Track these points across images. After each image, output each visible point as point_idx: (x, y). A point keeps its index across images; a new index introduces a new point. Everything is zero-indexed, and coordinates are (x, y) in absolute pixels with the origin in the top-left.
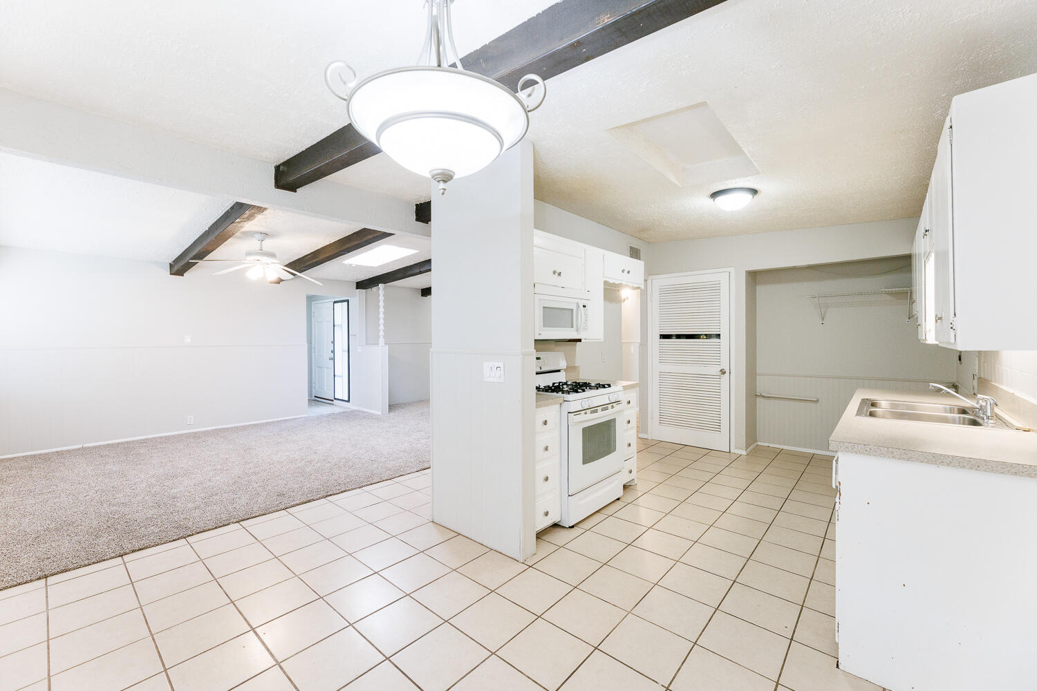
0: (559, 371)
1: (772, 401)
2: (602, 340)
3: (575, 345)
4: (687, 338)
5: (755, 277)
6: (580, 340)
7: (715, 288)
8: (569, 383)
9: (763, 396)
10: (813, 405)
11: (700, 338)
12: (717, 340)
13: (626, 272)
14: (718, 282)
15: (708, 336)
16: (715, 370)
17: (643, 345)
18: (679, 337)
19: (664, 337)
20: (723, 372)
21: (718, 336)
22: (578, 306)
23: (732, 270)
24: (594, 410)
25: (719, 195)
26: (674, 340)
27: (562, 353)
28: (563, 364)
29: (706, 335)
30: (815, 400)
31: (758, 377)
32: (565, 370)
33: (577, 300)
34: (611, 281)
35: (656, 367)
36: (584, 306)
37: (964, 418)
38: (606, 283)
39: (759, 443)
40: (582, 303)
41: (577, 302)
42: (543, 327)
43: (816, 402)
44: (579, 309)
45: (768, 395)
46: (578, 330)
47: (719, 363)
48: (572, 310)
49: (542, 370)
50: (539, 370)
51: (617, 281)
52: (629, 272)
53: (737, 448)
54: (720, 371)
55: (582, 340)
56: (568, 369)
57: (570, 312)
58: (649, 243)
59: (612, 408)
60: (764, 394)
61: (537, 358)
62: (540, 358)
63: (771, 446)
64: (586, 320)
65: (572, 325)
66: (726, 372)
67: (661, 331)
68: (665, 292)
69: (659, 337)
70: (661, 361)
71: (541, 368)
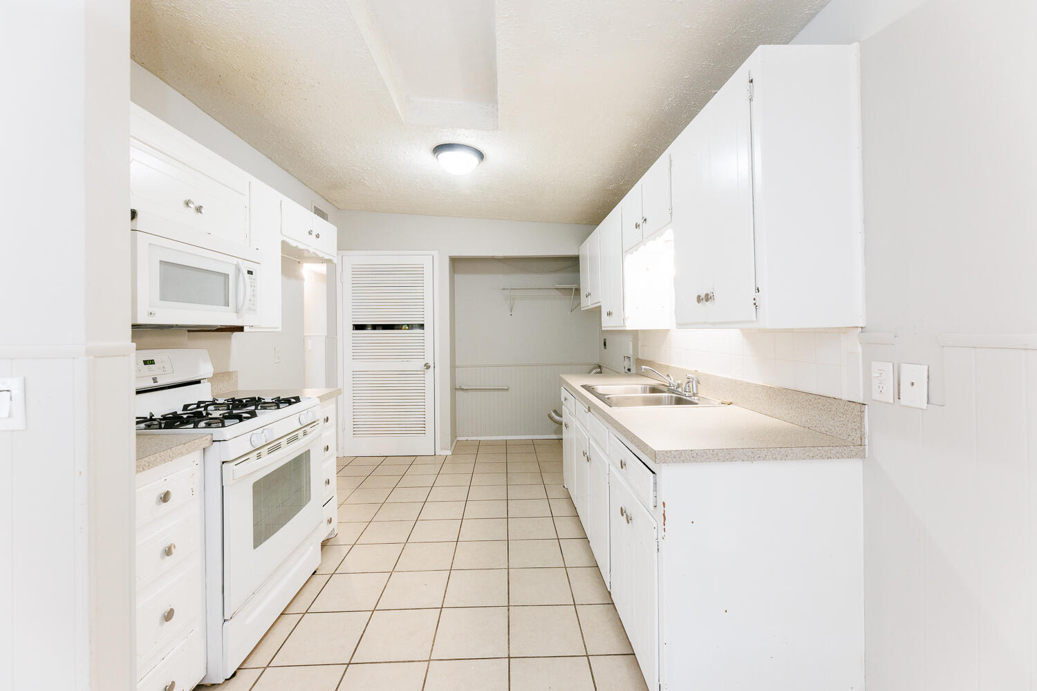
0: (198, 382)
1: (470, 393)
3: (230, 338)
4: (382, 329)
5: (457, 264)
6: (240, 328)
7: (417, 272)
8: (221, 401)
9: (463, 389)
10: (504, 393)
11: (401, 329)
12: (421, 331)
13: (314, 234)
14: (422, 266)
15: (411, 327)
16: (418, 365)
17: (331, 338)
18: (375, 327)
19: (358, 327)
20: (428, 367)
21: (422, 326)
22: (238, 269)
23: (435, 253)
24: (274, 447)
25: (446, 150)
26: (369, 332)
27: (205, 353)
28: (205, 370)
29: (408, 325)
30: (506, 388)
31: (457, 369)
32: (210, 380)
33: (235, 261)
34: (294, 244)
35: (348, 365)
36: (250, 273)
37: (671, 396)
38: (284, 244)
39: (458, 439)
40: (245, 266)
41: (236, 263)
42: (160, 300)
43: (507, 390)
44: (241, 275)
45: (466, 388)
46: (237, 311)
47: (423, 357)
48: (226, 276)
49: (156, 384)
50: (151, 384)
51: (301, 246)
52: (318, 236)
53: (442, 449)
54: (425, 365)
55: (245, 329)
56: (217, 377)
57: (222, 278)
58: (338, 209)
59: (305, 434)
60: (463, 387)
61: (146, 362)
62: (152, 362)
63: (470, 438)
64: (254, 296)
65: (227, 304)
66: (430, 367)
67: (354, 320)
68: (358, 272)
69: (352, 327)
70: (354, 357)
71: (155, 380)
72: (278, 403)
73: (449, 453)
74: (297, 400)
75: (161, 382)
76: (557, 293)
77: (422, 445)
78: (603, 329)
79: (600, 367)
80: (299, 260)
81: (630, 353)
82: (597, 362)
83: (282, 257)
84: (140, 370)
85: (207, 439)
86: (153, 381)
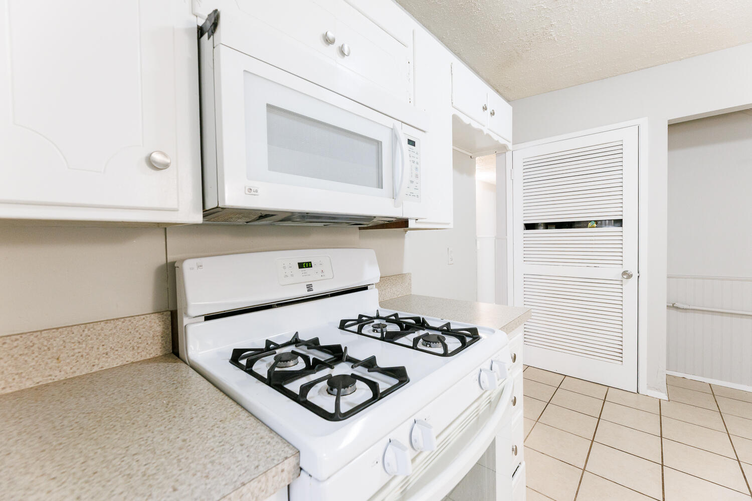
0: (365, 288)
2: (451, 226)
3: (404, 237)
5: (681, 128)
6: (403, 223)
9: (677, 308)
11: (587, 227)
12: (619, 229)
13: (489, 110)
14: (620, 143)
15: (600, 223)
16: (615, 272)
17: (501, 237)
18: (547, 226)
19: (529, 227)
20: (628, 275)
21: (619, 222)
22: (395, 137)
23: (643, 122)
26: (541, 231)
27: (370, 254)
28: (371, 274)
29: (596, 222)
32: (377, 285)
33: (390, 123)
34: (466, 120)
35: (518, 268)
36: (411, 143)
40: (405, 133)
41: (392, 127)
42: (270, 169)
44: (398, 143)
45: (685, 307)
46: (394, 196)
47: (621, 262)
48: (379, 144)
49: (311, 293)
50: (304, 293)
51: (475, 125)
52: (493, 114)
53: (649, 387)
54: (624, 273)
55: (411, 224)
56: (383, 282)
60: (677, 305)
61: (301, 265)
62: (308, 265)
63: (689, 377)
64: (417, 176)
65: (380, 185)
66: (632, 275)
67: (525, 219)
68: (529, 166)
69: (523, 227)
70: (525, 259)
71: (309, 288)
73: (664, 397)
74: (475, 335)
75: (317, 290)
80: (471, 154)
83: (453, 149)
84: (292, 275)
85: (283, 471)
86: (306, 289)
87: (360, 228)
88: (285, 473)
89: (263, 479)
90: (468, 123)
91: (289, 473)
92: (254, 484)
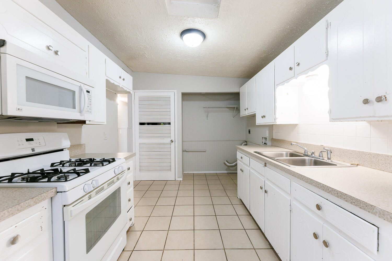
0: (62, 150)
1: (189, 153)
2: (105, 123)
3: (81, 127)
4: (152, 125)
5: (185, 96)
6: (84, 122)
7: (168, 99)
8: (73, 160)
9: (186, 151)
10: (204, 153)
11: (160, 125)
12: (169, 126)
13: (122, 78)
14: (169, 97)
15: (165, 124)
16: (168, 141)
17: (130, 128)
18: (149, 124)
19: (141, 124)
20: (172, 141)
21: (169, 124)
22: (81, 89)
23: (175, 91)
24: (100, 190)
26: (146, 126)
27: (66, 134)
28: (66, 143)
29: (163, 123)
30: (205, 151)
31: (184, 142)
32: (68, 149)
33: (79, 84)
34: (112, 82)
35: (137, 140)
36: (88, 92)
38: (107, 81)
39: (184, 172)
40: (85, 88)
41: (80, 86)
42: (27, 101)
43: (205, 152)
44: (82, 93)
45: (188, 150)
46: (81, 112)
47: (170, 137)
48: (74, 92)
50: (30, 152)
51: (116, 84)
52: (124, 79)
53: (178, 177)
54: (171, 141)
55: (87, 122)
56: (72, 148)
57: (71, 93)
58: (133, 71)
59: (118, 179)
60: (186, 150)
61: (27, 140)
62: (32, 140)
63: (189, 172)
64: (90, 104)
65: (74, 108)
66: (173, 141)
67: (140, 121)
68: (142, 99)
69: (139, 124)
70: (140, 137)
71: (33, 150)
72: (103, 162)
73: (181, 179)
74: (114, 160)
75: (37, 151)
76: (227, 109)
77: (170, 176)
78: (257, 124)
79: (246, 142)
80: (115, 92)
81: (267, 135)
82: (245, 139)
83: (106, 89)
84: (23, 145)
85: (52, 192)
86: (32, 151)
87: (58, 123)
88: (53, 193)
89: (47, 193)
90: (113, 83)
91: (54, 192)
92: (45, 194)
